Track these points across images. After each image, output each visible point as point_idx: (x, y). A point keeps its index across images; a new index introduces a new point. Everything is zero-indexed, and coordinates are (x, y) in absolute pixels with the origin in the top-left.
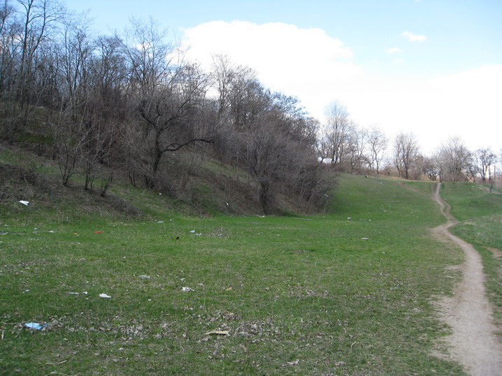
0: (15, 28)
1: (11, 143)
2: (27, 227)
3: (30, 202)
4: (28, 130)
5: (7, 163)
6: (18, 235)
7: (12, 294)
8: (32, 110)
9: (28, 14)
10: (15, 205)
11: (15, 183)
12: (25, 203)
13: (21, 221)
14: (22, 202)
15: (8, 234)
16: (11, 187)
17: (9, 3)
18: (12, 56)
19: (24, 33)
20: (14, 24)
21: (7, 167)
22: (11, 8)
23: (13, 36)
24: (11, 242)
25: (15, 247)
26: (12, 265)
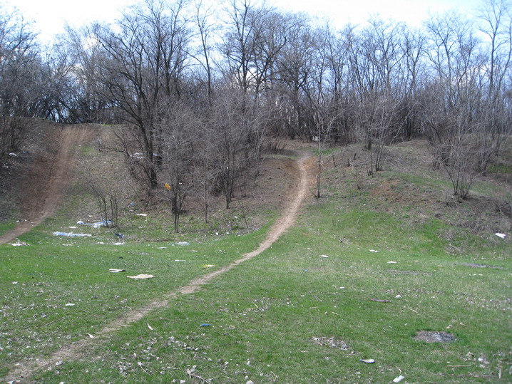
0: (482, 59)
1: (484, 175)
2: (504, 261)
3: (507, 235)
4: (500, 160)
5: (482, 194)
6: (497, 269)
7: (503, 331)
8: (504, 139)
9: (493, 42)
10: (491, 238)
11: (490, 215)
12: (502, 236)
13: (497, 255)
14: (498, 234)
15: (487, 267)
16: (487, 219)
17: (474, 36)
18: (479, 88)
19: (490, 62)
20: (480, 55)
21: (481, 199)
22: (475, 41)
23: (479, 68)
24: (490, 276)
25: (496, 281)
26: (497, 300)
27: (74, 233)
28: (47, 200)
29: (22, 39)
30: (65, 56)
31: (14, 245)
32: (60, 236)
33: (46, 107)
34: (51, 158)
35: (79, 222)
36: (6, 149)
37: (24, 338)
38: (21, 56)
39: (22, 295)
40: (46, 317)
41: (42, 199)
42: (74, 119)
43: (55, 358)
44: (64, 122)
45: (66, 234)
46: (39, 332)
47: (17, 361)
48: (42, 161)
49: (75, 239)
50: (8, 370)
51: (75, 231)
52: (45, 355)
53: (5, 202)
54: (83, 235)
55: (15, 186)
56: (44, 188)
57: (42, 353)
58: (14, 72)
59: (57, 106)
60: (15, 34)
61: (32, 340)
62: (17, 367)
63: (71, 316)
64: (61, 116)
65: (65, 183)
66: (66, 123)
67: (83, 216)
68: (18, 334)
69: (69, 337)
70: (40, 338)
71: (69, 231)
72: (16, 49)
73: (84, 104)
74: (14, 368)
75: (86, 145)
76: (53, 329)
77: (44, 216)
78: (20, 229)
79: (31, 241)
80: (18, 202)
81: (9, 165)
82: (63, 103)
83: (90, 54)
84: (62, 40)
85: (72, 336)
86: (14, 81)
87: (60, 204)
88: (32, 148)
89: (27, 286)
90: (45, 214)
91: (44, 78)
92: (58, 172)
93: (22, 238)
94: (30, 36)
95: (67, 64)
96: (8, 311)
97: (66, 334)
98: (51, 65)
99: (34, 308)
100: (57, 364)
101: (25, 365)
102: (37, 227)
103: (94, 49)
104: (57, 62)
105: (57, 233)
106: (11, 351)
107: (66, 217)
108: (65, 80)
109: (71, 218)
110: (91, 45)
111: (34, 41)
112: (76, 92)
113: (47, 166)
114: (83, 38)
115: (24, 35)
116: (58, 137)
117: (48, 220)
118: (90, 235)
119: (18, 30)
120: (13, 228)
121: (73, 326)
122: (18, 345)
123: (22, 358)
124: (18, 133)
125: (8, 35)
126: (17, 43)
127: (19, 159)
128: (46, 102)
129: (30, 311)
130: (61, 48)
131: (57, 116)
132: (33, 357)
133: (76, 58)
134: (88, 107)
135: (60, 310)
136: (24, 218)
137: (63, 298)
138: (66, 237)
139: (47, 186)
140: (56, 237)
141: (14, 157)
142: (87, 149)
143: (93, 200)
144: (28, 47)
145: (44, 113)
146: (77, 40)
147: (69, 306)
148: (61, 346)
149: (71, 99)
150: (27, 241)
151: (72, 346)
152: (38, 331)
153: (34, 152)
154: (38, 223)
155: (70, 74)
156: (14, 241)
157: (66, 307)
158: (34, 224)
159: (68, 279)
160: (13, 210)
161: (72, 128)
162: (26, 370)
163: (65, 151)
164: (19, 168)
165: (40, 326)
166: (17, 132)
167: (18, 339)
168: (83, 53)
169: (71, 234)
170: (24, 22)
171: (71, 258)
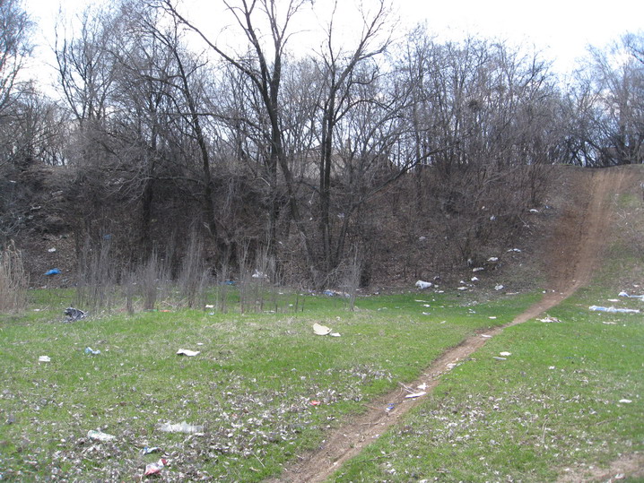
27: (616, 307)
28: (578, 265)
29: (534, 71)
30: (588, 82)
31: (543, 321)
32: (597, 311)
33: (569, 149)
34: (581, 212)
35: (622, 293)
36: (526, 205)
37: (572, 437)
38: (535, 92)
39: (563, 384)
40: (596, 414)
41: (573, 263)
42: (606, 161)
43: (614, 468)
44: (593, 167)
45: (605, 309)
46: (589, 432)
47: (566, 466)
48: (569, 217)
49: (618, 315)
50: (557, 475)
51: (617, 305)
52: (601, 463)
53: (528, 268)
54: (628, 311)
55: (539, 248)
56: (574, 251)
57: (597, 460)
58: (529, 110)
59: (582, 147)
60: (526, 66)
61: (582, 441)
62: (567, 473)
63: (628, 416)
64: (588, 158)
65: (600, 243)
66: (595, 166)
67: (627, 285)
68: (563, 432)
69: (629, 443)
70: (592, 440)
71: (609, 304)
72: (529, 84)
73: (618, 140)
74: (563, 473)
75: (625, 193)
76: (607, 431)
77: (576, 285)
78: (547, 301)
79: (563, 316)
80: (543, 268)
81: (530, 223)
82: (590, 143)
83: (621, 74)
84: (582, 63)
85: (633, 444)
86: (530, 122)
87: (596, 271)
88: (555, 201)
89: (567, 372)
90: (577, 283)
91: (564, 113)
92: (591, 229)
93: (552, 312)
94: (545, 65)
95: (592, 92)
96: (548, 402)
97: (625, 439)
98: (572, 97)
99: (579, 400)
100: (617, 477)
101: (576, 471)
102: (568, 300)
103: (626, 68)
104: (578, 92)
105: (594, 308)
106: (557, 452)
107: (603, 286)
108: (589, 113)
109: (609, 288)
110: (621, 64)
111: (549, 71)
112: (607, 127)
113: (576, 223)
114: (610, 57)
115: (537, 66)
116: (588, 186)
117: (581, 291)
118: (637, 311)
119: (529, 62)
120: (539, 300)
121: (632, 429)
122: (565, 445)
123: (572, 462)
124: (539, 184)
125: (518, 68)
126: (529, 76)
127: (542, 216)
128: (569, 143)
129: (574, 404)
130: (582, 74)
131: (583, 159)
132: (586, 463)
133: (602, 83)
134: (623, 144)
135: (613, 406)
136: (552, 288)
137: (615, 392)
138: (606, 313)
139: (578, 248)
140: (592, 312)
141: (536, 214)
142: (626, 199)
143: (639, 265)
144: (543, 78)
145: (567, 157)
146: (602, 60)
147: (624, 403)
148: (620, 454)
149: (600, 136)
150: (557, 317)
151: (634, 456)
152: (588, 430)
153: (558, 206)
154: (569, 293)
155: (596, 105)
156: (543, 316)
157: (620, 404)
158: (565, 296)
159: (618, 368)
160: (538, 278)
161: (605, 173)
162: (578, 478)
163: (598, 203)
164: (542, 226)
165: (589, 424)
166: (537, 183)
167: (564, 438)
168: (612, 75)
169: (611, 309)
170: (536, 51)
171: (617, 340)
